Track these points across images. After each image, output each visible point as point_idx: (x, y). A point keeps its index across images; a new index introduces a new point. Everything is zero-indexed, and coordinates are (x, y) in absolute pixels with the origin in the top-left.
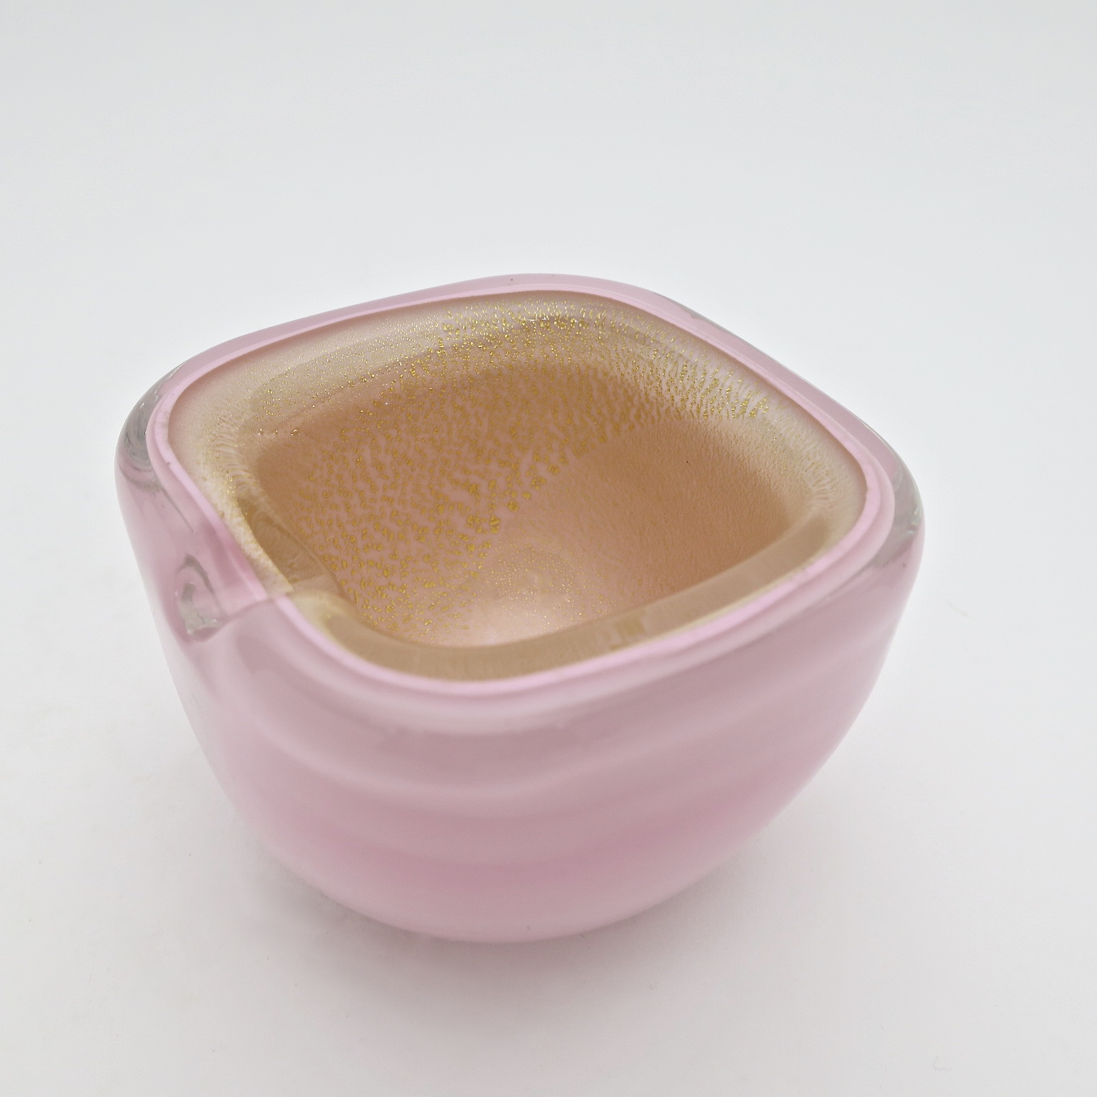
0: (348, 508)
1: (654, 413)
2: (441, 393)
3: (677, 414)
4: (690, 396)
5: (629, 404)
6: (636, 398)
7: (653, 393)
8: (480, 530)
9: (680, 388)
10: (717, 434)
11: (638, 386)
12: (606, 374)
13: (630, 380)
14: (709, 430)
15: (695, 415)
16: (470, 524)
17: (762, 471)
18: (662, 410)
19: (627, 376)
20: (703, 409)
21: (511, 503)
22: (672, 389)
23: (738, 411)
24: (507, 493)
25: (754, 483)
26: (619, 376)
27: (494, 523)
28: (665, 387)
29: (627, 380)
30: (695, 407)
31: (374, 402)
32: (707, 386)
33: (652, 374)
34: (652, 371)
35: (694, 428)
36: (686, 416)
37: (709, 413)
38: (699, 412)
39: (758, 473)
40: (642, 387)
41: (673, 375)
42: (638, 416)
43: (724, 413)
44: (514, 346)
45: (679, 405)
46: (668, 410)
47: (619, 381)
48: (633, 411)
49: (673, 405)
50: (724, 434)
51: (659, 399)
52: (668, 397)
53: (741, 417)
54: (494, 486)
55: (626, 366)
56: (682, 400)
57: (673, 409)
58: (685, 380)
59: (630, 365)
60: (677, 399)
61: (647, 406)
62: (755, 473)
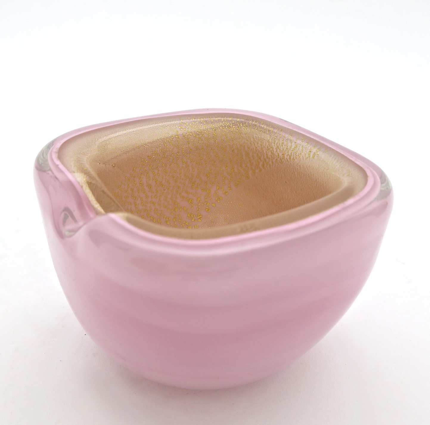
0: (136, 205)
1: (270, 163)
2: (177, 155)
3: (280, 161)
4: (286, 152)
5: (259, 160)
6: (262, 157)
7: (270, 154)
8: (193, 220)
9: (281, 149)
10: (299, 167)
11: (263, 151)
12: (248, 148)
13: (259, 150)
14: (295, 166)
15: (289, 160)
16: (189, 217)
17: (320, 179)
18: (274, 161)
19: (258, 148)
20: (292, 157)
21: (207, 208)
22: (278, 151)
23: (307, 156)
24: (205, 204)
25: (316, 185)
26: (255, 148)
27: (199, 217)
28: (275, 150)
29: (258, 149)
30: (288, 157)
31: (148, 156)
32: (293, 147)
33: (269, 145)
34: (269, 144)
35: (288, 166)
36: (285, 162)
37: (295, 158)
38: (290, 158)
39: (317, 181)
40: (265, 151)
41: (278, 145)
42: (263, 165)
43: (301, 157)
44: (209, 136)
45: (281, 157)
46: (277, 159)
47: (255, 150)
48: (261, 163)
49: (279, 157)
50: (302, 166)
51: (273, 156)
52: (276, 154)
53: (309, 158)
54: (200, 200)
55: (258, 143)
56: (283, 154)
57: (278, 159)
58: (284, 146)
59: (259, 143)
60: (281, 154)
61: (267, 160)
62: (316, 180)
